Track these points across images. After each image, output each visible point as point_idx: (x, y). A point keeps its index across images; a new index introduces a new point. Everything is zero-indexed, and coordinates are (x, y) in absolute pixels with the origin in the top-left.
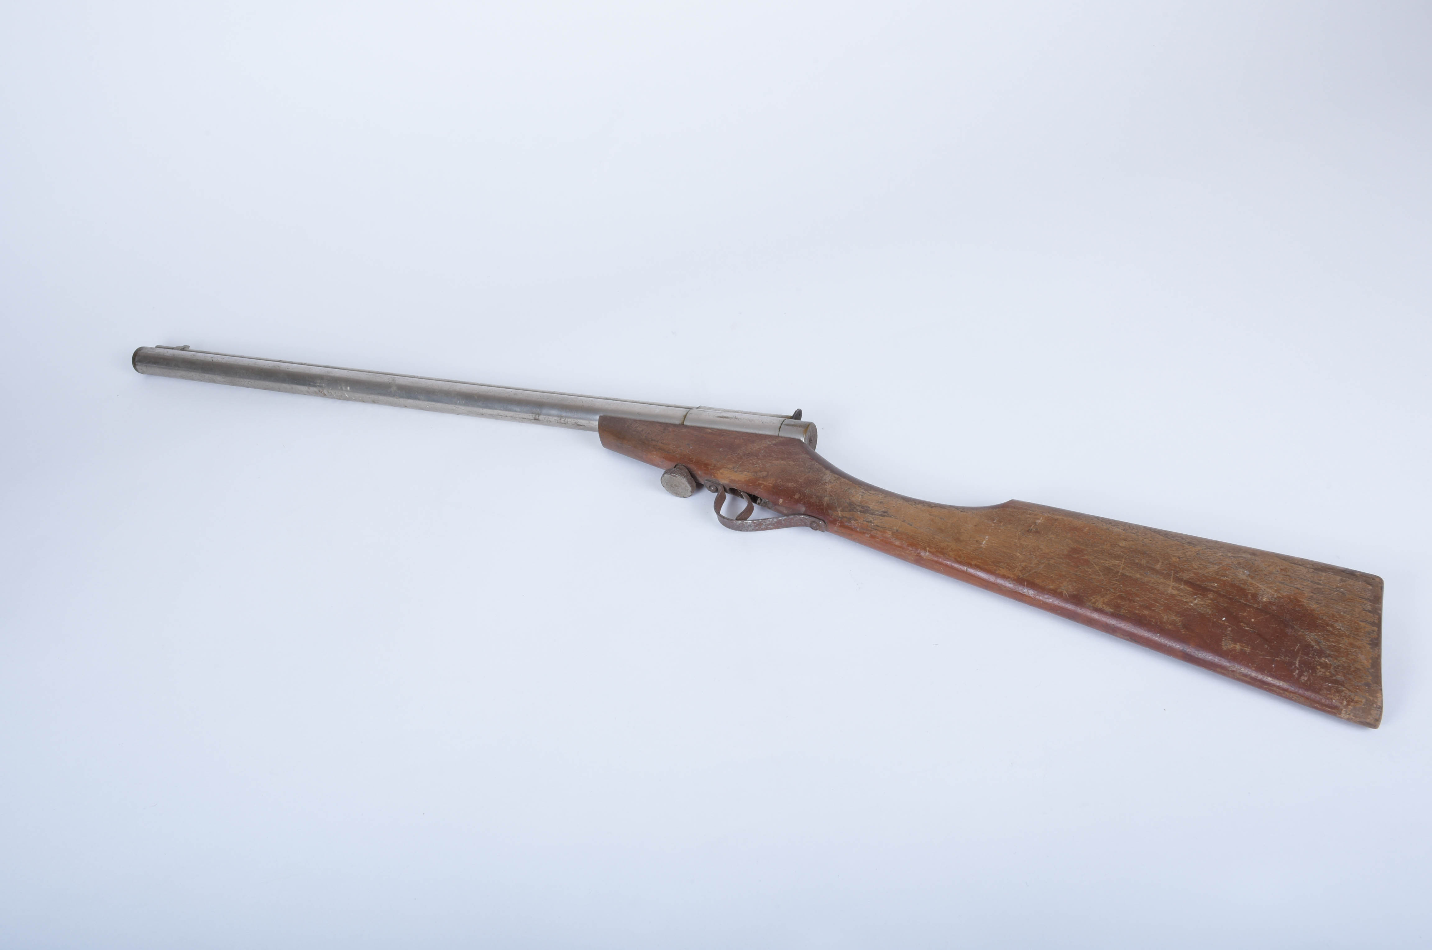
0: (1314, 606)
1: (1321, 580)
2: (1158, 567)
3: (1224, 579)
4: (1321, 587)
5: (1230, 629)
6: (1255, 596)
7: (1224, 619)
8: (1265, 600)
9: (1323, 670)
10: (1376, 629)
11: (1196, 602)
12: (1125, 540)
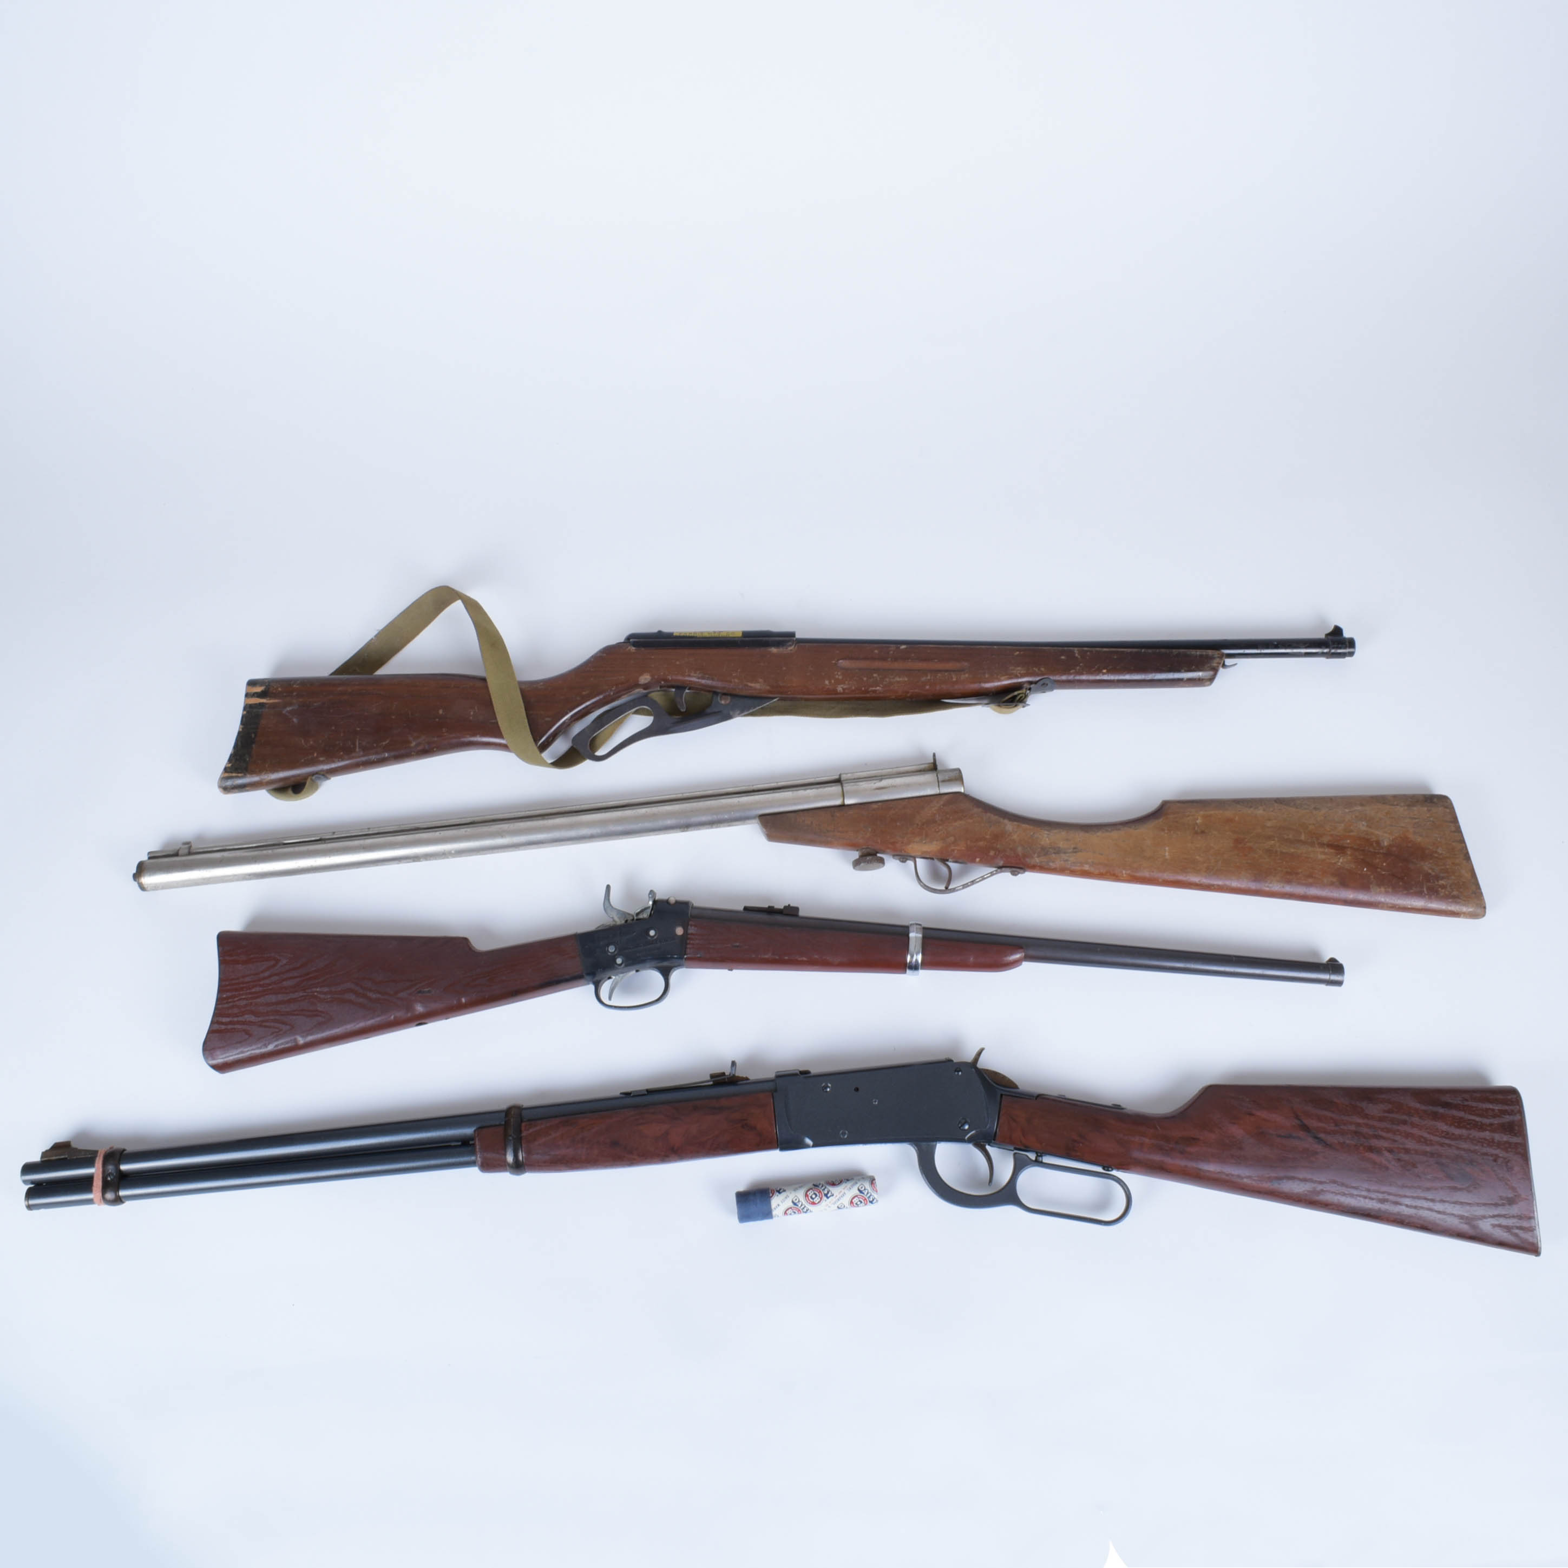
0: (1419, 839)
1: (1415, 815)
2: (1303, 837)
3: (1352, 834)
4: (1417, 820)
5: (1372, 877)
6: (1378, 843)
7: (1365, 869)
8: (1386, 844)
9: (1443, 891)
10: (1464, 845)
11: (1341, 860)
12: (1269, 820)
